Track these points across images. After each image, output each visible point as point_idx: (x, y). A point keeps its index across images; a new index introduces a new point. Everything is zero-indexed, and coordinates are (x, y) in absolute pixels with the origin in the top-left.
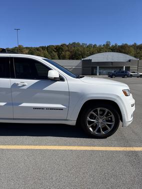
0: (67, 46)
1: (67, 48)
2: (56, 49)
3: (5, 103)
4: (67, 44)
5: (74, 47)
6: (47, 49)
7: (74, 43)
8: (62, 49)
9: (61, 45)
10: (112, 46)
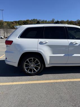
0: (30, 21)
1: (30, 22)
2: (23, 22)
3: (64, 55)
4: (30, 20)
5: (34, 21)
6: (18, 23)
7: (34, 19)
8: (27, 23)
9: (27, 20)
10: (56, 21)
